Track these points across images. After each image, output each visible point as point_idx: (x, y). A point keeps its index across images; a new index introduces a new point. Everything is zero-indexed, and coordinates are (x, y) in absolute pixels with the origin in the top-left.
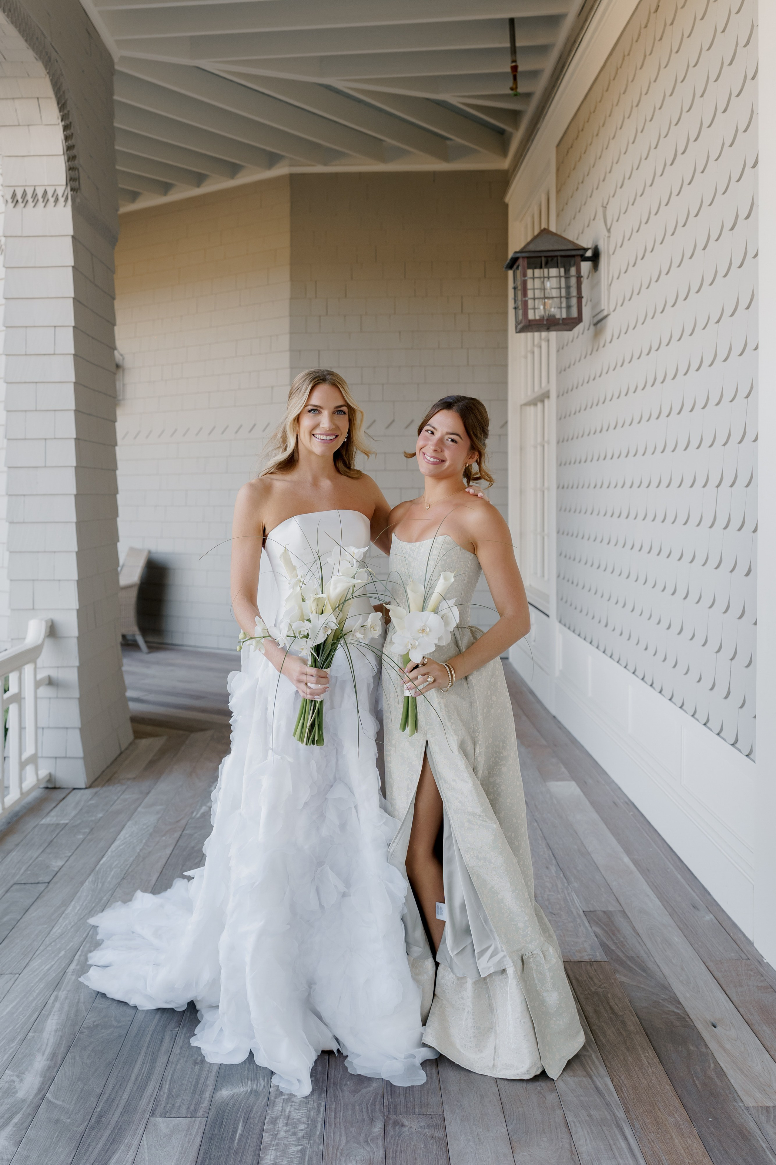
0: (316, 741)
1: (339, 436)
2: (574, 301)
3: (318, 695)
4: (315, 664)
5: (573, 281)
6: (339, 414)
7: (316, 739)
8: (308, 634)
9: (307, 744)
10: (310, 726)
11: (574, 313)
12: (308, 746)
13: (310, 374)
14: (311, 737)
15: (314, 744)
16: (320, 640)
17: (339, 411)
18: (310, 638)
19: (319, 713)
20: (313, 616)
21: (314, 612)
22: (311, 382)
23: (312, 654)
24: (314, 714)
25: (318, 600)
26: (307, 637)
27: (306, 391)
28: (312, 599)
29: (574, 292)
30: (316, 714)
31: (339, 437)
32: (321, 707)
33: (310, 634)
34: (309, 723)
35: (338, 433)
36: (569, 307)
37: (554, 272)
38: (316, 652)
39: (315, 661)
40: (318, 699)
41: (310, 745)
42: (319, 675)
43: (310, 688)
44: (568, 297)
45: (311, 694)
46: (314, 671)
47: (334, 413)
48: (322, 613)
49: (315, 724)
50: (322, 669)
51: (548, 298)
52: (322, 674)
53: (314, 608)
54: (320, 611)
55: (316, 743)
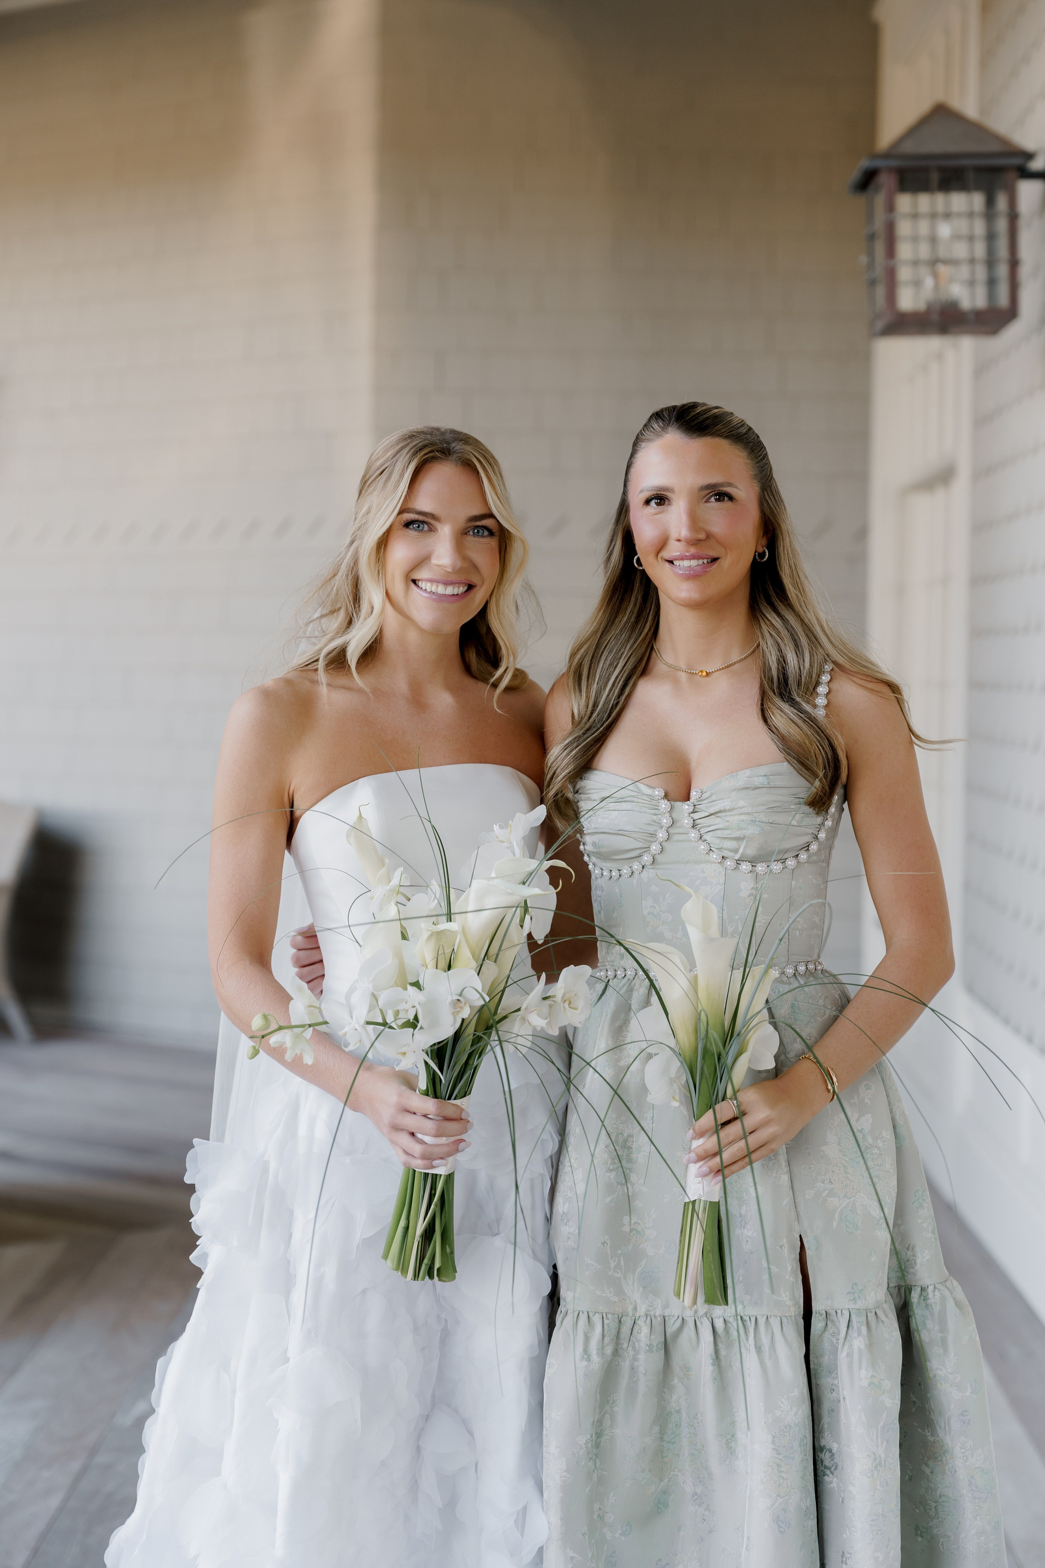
0: (438, 1270)
1: (478, 587)
2: (1003, 270)
3: (442, 1158)
4: (434, 1090)
5: (1002, 225)
6: (478, 536)
7: (437, 1265)
8: (416, 1018)
9: (416, 1276)
10: (422, 1236)
11: (1003, 300)
12: (418, 1283)
13: (412, 436)
14: (426, 1261)
15: (431, 1277)
16: (446, 1032)
17: (478, 527)
18: (421, 1028)
19: (445, 1203)
20: (429, 976)
21: (431, 964)
22: (415, 454)
23: (426, 1063)
24: (432, 1207)
25: (439, 935)
26: (413, 1024)
27: (402, 475)
28: (426, 935)
29: (1003, 250)
30: (436, 1205)
31: (475, 590)
32: (448, 1189)
33: (420, 1017)
34: (420, 1228)
35: (475, 580)
36: (991, 282)
37: (959, 201)
38: (436, 1060)
39: (433, 1080)
40: (442, 1170)
41: (423, 1279)
42: (444, 1114)
43: (422, 1142)
44: (991, 262)
45: (424, 1157)
46: (430, 1105)
47: (465, 533)
48: (449, 968)
49: (434, 1231)
50: (449, 1099)
51: (947, 262)
52: (450, 1112)
53: (429, 957)
54: (443, 963)
55: (438, 1275)
